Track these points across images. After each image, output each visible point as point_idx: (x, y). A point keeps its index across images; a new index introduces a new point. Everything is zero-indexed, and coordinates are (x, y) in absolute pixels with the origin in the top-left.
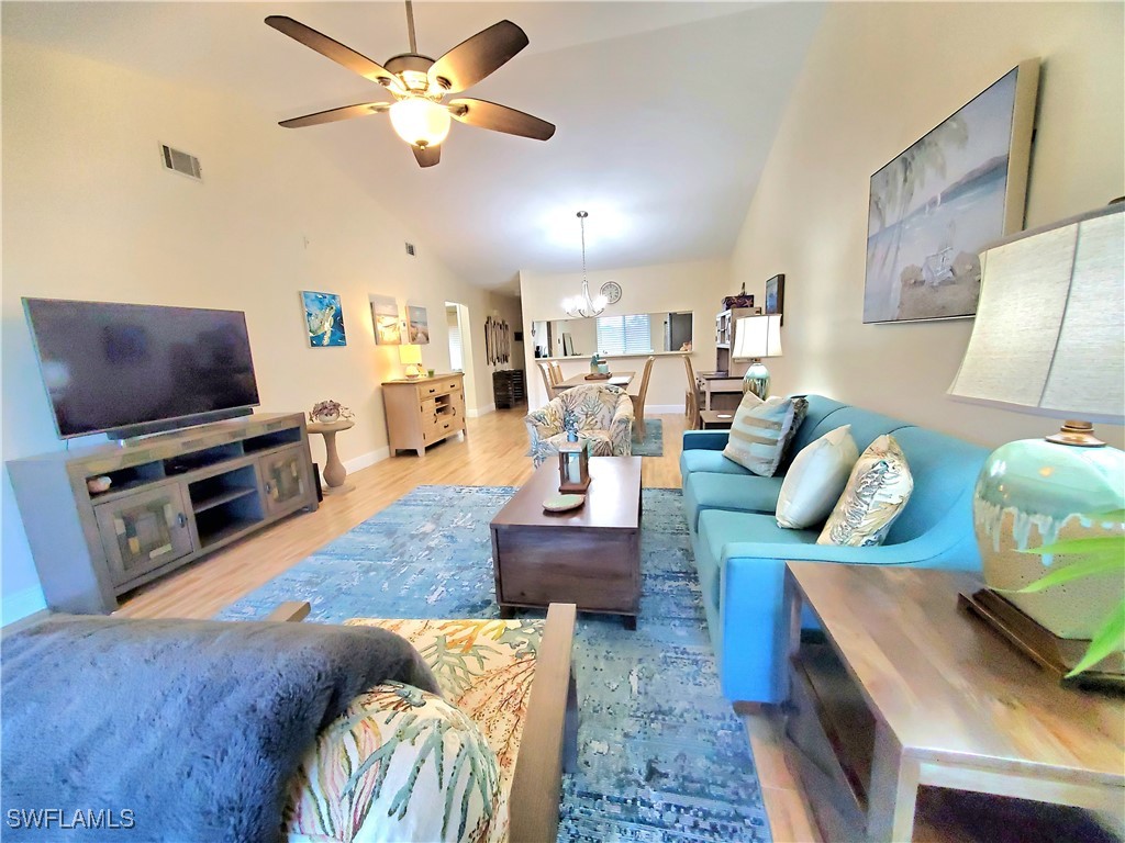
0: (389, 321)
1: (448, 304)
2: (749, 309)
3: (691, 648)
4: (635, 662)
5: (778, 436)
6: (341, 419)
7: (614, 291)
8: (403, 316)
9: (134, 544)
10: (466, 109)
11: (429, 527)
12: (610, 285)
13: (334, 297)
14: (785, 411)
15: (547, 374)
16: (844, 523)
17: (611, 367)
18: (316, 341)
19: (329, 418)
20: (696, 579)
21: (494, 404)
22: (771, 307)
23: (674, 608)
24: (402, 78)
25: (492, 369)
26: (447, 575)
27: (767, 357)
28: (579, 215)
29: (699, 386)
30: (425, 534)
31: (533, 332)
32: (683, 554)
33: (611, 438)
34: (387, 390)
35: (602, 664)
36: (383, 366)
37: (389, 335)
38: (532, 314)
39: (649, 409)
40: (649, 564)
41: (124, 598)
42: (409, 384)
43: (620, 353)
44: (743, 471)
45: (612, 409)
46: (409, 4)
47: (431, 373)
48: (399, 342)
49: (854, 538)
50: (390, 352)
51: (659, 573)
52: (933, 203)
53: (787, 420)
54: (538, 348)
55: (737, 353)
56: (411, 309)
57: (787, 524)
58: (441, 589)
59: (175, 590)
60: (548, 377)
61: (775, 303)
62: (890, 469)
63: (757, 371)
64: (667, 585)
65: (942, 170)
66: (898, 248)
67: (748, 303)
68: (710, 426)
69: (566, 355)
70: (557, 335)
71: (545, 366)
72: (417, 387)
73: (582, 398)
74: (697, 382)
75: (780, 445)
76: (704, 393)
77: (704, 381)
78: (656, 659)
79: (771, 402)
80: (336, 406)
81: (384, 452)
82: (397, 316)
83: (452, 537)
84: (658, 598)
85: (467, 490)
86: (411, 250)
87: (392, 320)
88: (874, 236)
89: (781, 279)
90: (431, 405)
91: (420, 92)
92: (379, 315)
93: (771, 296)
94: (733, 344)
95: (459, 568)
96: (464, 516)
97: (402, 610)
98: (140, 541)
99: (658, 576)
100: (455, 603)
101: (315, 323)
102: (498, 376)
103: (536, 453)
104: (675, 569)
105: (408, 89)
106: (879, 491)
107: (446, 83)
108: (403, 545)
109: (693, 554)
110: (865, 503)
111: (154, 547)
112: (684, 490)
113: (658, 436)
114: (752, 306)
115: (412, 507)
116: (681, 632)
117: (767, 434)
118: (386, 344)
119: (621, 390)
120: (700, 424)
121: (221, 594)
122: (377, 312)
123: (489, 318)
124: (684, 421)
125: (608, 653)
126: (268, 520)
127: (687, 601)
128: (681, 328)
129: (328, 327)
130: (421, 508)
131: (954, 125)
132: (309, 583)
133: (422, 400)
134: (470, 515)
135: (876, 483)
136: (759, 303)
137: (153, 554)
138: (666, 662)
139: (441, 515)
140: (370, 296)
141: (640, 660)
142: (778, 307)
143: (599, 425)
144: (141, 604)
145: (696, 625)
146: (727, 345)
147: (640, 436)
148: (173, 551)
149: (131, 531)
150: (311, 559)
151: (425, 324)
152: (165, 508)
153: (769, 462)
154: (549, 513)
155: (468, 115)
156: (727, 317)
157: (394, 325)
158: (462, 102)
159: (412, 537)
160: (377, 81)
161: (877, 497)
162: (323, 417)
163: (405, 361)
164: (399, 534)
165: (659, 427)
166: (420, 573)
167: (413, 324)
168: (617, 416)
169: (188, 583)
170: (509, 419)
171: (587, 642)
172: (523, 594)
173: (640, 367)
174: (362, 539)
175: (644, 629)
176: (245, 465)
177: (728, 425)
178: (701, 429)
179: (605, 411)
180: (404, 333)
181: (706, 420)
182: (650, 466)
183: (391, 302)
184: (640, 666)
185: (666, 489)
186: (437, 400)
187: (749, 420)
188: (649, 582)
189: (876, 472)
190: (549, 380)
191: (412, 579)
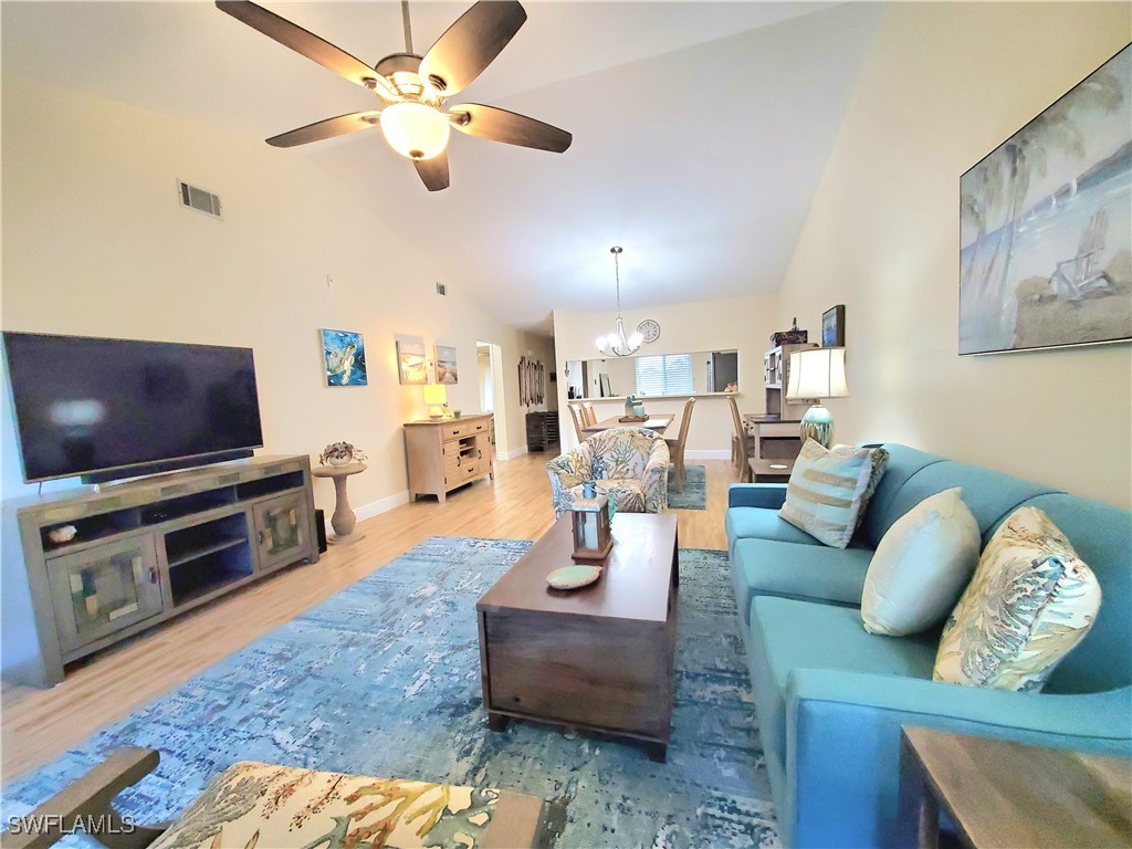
0: (414, 360)
1: (480, 344)
2: (802, 346)
3: (745, 803)
4: (662, 820)
5: (851, 496)
6: (353, 461)
7: (652, 331)
8: (430, 356)
9: (92, 603)
10: (468, 117)
11: (431, 589)
12: (648, 322)
13: (356, 336)
14: (860, 465)
15: (578, 415)
16: (986, 651)
17: (647, 409)
18: (334, 380)
19: (340, 460)
20: (748, 685)
21: (526, 446)
22: (829, 342)
23: (718, 730)
24: (392, 80)
25: (525, 410)
26: (436, 657)
27: (830, 397)
28: (613, 251)
29: (746, 430)
30: (424, 598)
31: (567, 372)
32: (731, 644)
33: (643, 489)
34: (409, 431)
35: (615, 819)
36: (407, 406)
37: (414, 375)
38: (567, 355)
39: (691, 455)
40: (686, 654)
41: (71, 668)
42: (432, 425)
43: (659, 395)
44: (806, 538)
45: (645, 456)
46: (405, 5)
47: (457, 414)
48: (425, 381)
49: (1005, 677)
50: (414, 391)
51: (698, 668)
52: (1064, 192)
53: (863, 475)
54: (572, 389)
55: (791, 393)
56: (439, 348)
57: (879, 629)
58: (425, 676)
59: (135, 658)
60: (579, 419)
61: (834, 336)
62: (1069, 571)
63: (818, 414)
64: (709, 690)
65: (1078, 147)
66: (1009, 257)
67: (801, 339)
68: (762, 478)
69: (602, 396)
70: (593, 375)
71: (576, 408)
72: (439, 428)
73: (611, 443)
74: (744, 425)
75: (855, 507)
76: (753, 438)
77: (752, 424)
78: (693, 818)
79: (838, 452)
80: (348, 449)
81: (404, 496)
82: (424, 356)
83: (453, 604)
84: (697, 709)
85: (481, 544)
86: (442, 290)
87: (418, 360)
88: (966, 248)
89: (841, 310)
90: (455, 448)
91: (414, 97)
92: (405, 354)
93: (829, 329)
94: (786, 384)
95: (453, 647)
96: (472, 577)
97: (373, 705)
98: (99, 601)
99: (698, 675)
100: (439, 700)
101: (334, 362)
102: (530, 417)
103: (558, 504)
104: (721, 666)
105: (400, 94)
106: (1050, 607)
107: (440, 82)
108: (396, 612)
109: (742, 646)
110: (1024, 622)
111: (115, 607)
112: (730, 555)
113: (700, 485)
114: (806, 342)
115: (418, 563)
116: (729, 772)
117: (838, 493)
118: (410, 383)
119: (656, 434)
120: (749, 475)
121: (179, 666)
122: (402, 351)
123: (523, 359)
124: (731, 468)
125: (625, 799)
126: (257, 575)
127: (737, 719)
128: (725, 368)
129: (348, 365)
130: (427, 564)
131: (1095, 86)
132: (280, 657)
133: (445, 442)
134: (479, 575)
135: (1043, 593)
136: (815, 336)
137: (113, 615)
138: (706, 826)
139: (447, 574)
140: (396, 335)
141: (670, 819)
142: (839, 339)
143: (631, 473)
144: (89, 676)
145: (750, 759)
146: (778, 385)
147: (678, 485)
148: (136, 613)
149: (88, 590)
150: (291, 625)
151: (454, 363)
152: (133, 560)
153: (842, 529)
154: (554, 591)
155: (471, 124)
156: (777, 354)
157: (418, 365)
158: (462, 109)
159: (409, 601)
160: (362, 84)
161: (1045, 617)
162: (334, 460)
163: (432, 401)
164: (395, 597)
165: (701, 475)
166: (407, 651)
167: (441, 363)
168: (650, 465)
169: (150, 650)
170: (540, 463)
171: (597, 779)
172: (517, 700)
173: (679, 409)
174: (354, 601)
175: (678, 760)
176: (237, 512)
177: (785, 478)
178: (751, 482)
179: (637, 458)
180: (432, 374)
181: (757, 471)
182: (690, 520)
183: (418, 341)
184: (668, 829)
185: (709, 552)
186: (462, 442)
187: (813, 475)
188: (686, 683)
189: (1041, 575)
190: (580, 423)
191: (397, 660)
